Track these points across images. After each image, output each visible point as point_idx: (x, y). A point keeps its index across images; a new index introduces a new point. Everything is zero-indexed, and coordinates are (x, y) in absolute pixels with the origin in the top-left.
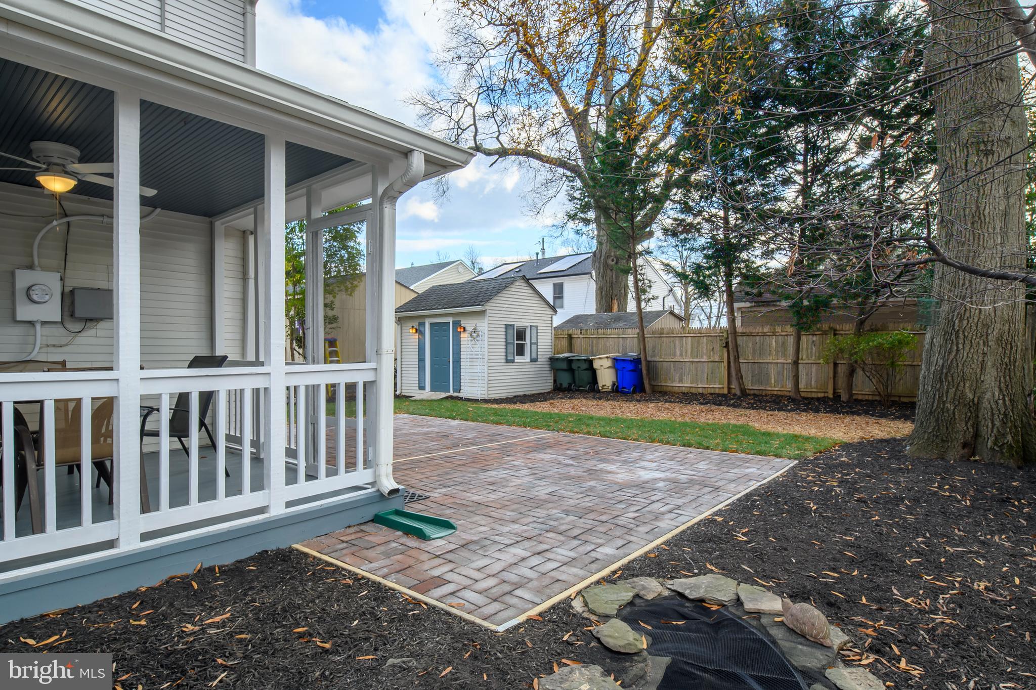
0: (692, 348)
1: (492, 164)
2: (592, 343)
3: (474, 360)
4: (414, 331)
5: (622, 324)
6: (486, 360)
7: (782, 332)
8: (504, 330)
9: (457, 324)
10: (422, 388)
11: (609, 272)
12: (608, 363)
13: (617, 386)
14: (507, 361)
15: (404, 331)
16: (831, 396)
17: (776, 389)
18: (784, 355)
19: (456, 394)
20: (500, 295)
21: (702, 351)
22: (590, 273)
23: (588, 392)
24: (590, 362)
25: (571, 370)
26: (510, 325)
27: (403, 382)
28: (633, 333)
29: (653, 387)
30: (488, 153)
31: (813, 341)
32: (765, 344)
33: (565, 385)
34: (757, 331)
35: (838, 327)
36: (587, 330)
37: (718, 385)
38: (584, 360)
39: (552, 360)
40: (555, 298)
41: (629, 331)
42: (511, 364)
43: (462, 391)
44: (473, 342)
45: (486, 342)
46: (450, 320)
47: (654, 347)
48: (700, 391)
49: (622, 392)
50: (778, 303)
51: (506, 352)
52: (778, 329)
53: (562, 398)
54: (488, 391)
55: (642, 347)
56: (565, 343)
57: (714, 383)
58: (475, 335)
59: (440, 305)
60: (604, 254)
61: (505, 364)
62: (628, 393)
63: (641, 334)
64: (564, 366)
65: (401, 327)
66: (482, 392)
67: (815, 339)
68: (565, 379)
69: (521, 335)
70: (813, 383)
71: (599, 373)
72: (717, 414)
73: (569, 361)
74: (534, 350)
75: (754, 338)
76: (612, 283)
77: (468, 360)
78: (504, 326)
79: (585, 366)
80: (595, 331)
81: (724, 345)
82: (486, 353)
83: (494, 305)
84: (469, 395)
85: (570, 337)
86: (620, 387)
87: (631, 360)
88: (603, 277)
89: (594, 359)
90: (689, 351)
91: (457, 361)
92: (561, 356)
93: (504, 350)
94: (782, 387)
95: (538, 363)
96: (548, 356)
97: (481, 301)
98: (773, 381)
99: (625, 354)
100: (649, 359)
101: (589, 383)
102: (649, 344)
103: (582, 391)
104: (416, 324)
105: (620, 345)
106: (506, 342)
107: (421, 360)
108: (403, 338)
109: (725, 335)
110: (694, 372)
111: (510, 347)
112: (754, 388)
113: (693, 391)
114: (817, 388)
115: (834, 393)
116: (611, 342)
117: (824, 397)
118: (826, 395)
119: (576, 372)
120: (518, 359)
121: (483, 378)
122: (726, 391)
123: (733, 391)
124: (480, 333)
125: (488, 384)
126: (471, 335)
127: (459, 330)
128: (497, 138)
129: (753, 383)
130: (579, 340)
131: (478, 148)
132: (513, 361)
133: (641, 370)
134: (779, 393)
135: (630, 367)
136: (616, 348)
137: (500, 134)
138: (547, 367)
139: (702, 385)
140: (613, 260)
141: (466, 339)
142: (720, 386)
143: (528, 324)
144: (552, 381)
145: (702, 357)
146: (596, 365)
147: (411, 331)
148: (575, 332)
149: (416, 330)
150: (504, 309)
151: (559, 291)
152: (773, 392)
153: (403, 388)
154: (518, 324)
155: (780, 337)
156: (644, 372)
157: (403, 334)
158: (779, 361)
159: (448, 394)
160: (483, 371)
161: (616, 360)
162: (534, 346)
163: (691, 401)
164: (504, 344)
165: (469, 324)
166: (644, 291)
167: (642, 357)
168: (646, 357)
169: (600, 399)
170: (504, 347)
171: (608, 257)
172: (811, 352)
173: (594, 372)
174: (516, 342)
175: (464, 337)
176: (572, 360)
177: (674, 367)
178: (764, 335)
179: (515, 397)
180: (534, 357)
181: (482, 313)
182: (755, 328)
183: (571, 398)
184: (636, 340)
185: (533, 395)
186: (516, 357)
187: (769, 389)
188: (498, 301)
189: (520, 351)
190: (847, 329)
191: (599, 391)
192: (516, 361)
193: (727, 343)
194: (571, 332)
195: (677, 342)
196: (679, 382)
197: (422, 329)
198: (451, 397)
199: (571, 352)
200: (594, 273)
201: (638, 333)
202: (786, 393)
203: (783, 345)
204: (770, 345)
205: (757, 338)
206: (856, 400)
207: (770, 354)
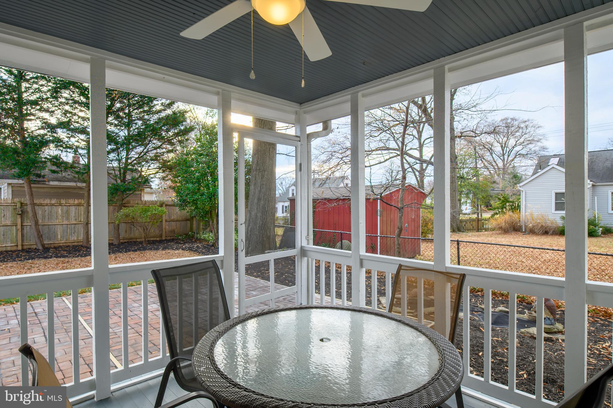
7: (66, 203)
17: (63, 242)
32: (53, 211)
37: (11, 244)
52: (63, 201)
57: (8, 242)
75: (43, 207)
81: (19, 213)
94: (66, 240)
98: (59, 237)
109: (18, 205)
122: (19, 248)
123: (25, 247)
152: (59, 245)
155: (65, 207)
158: (64, 223)
178: (53, 205)
182: (44, 200)
187: (57, 242)
202: (69, 244)
203: (67, 212)
204: (57, 212)
205: (46, 208)
206: (122, 243)
207: (57, 218)
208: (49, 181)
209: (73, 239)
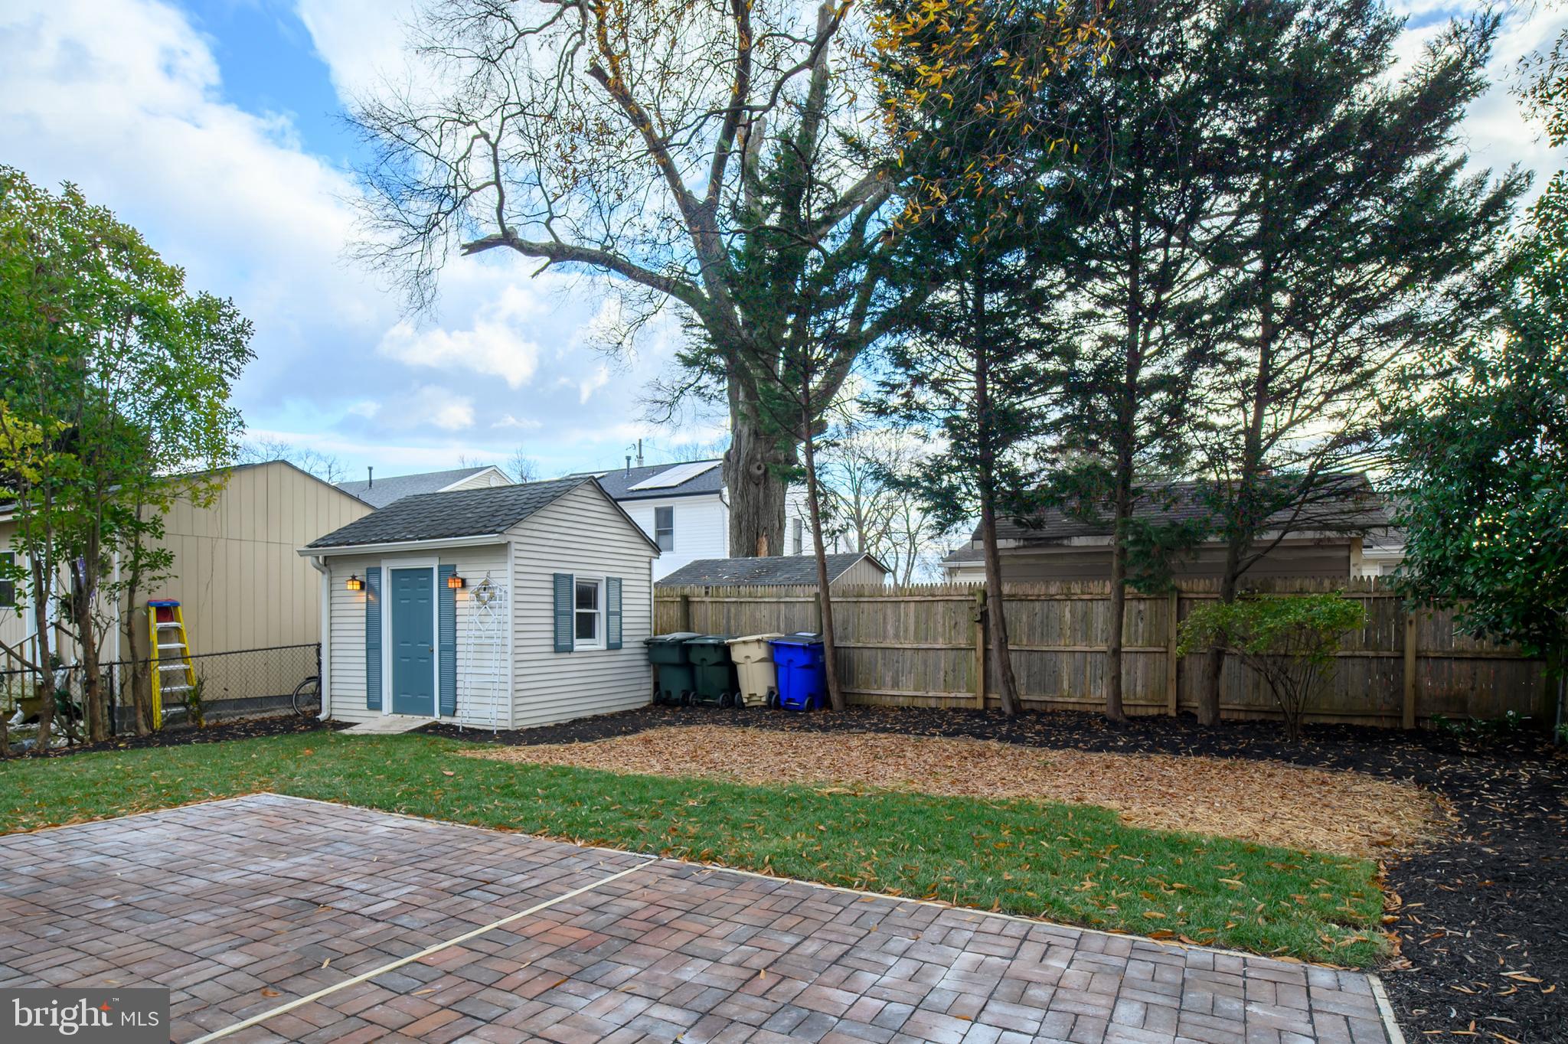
0: (917, 623)
1: (537, 273)
2: (729, 611)
3: (485, 648)
4: (358, 587)
5: (781, 577)
6: (509, 649)
7: (1083, 593)
8: (551, 585)
9: (448, 572)
10: (374, 705)
11: (752, 487)
12: (761, 652)
13: (778, 697)
14: (558, 649)
15: (335, 587)
16: (1173, 714)
17: (1073, 700)
18: (1087, 637)
19: (446, 720)
20: (542, 513)
21: (935, 628)
22: (719, 492)
23: (721, 708)
24: (726, 650)
25: (687, 666)
26: (565, 576)
27: (334, 692)
28: (806, 594)
29: (844, 695)
30: (529, 250)
31: (1140, 612)
32: (1052, 615)
33: (677, 694)
34: (1036, 592)
35: (1184, 586)
36: (718, 588)
37: (966, 693)
38: (714, 646)
39: (652, 647)
40: (659, 533)
41: (798, 590)
42: (566, 655)
43: (458, 713)
44: (483, 611)
45: (509, 611)
46: (433, 563)
47: (845, 622)
48: (933, 704)
49: (787, 708)
50: (1065, 542)
51: (556, 632)
52: (1076, 588)
53: (670, 724)
54: (514, 712)
55: (824, 621)
56: (675, 612)
57: (958, 688)
58: (486, 595)
59: (411, 532)
60: (743, 455)
61: (553, 656)
62: (798, 709)
63: (822, 596)
64: (674, 657)
65: (331, 579)
66: (501, 716)
67: (1142, 607)
68: (676, 684)
69: (587, 596)
70: (1139, 688)
71: (742, 671)
72: (998, 769)
73: (684, 647)
74: (614, 628)
75: (1031, 605)
76: (758, 508)
77: (471, 648)
78: (551, 578)
79: (714, 657)
80: (734, 590)
81: (978, 618)
82: (509, 634)
83: (528, 533)
84: (472, 721)
85: (686, 601)
86: (784, 698)
87: (804, 647)
88: (742, 497)
89: (733, 644)
90: (912, 628)
91: (450, 648)
92: (669, 637)
93: (551, 628)
94: (1083, 696)
95: (622, 651)
96: (643, 639)
97: (499, 525)
98: (1066, 685)
99: (791, 635)
100: (837, 643)
101: (723, 691)
102: (838, 615)
103: (709, 706)
104: (361, 573)
105: (782, 617)
106: (555, 610)
107: (373, 647)
108: (334, 600)
109: (979, 598)
110: (921, 668)
111: (564, 621)
112: (1031, 698)
113: (919, 703)
114: (1146, 699)
115: (1178, 707)
116: (764, 612)
117: (1159, 715)
118: (1163, 711)
119: (698, 670)
120: (580, 645)
121: (502, 686)
122: (979, 704)
123: (993, 704)
124: (497, 592)
125: (514, 698)
126: (478, 596)
127: (451, 585)
128: (547, 224)
129: (1029, 689)
130: (703, 607)
131: (507, 238)
132: (570, 649)
133: (824, 664)
134: (1077, 707)
135: (803, 659)
136: (775, 623)
137: (552, 217)
138: (640, 660)
139: (935, 694)
140: (759, 468)
141: (467, 604)
142: (970, 695)
143: (603, 576)
144: (651, 686)
145: (935, 640)
146: (737, 655)
147: (350, 587)
148: (696, 592)
149: (362, 585)
150: (551, 543)
151: (665, 519)
152: (1065, 707)
153: (334, 705)
154: (582, 573)
155: (1079, 604)
156: (829, 668)
157: (335, 594)
158: (1077, 648)
159: (429, 720)
160: (503, 671)
161: (775, 647)
162: (614, 619)
163: (924, 729)
164: (551, 614)
165: (473, 572)
166: (827, 516)
167: (825, 639)
168: (832, 640)
169: (746, 723)
170: (552, 621)
171: (751, 460)
172: (1136, 631)
173: (732, 668)
174: (576, 610)
175: (464, 599)
176: (690, 646)
177: (884, 659)
178: (1051, 599)
179: (575, 722)
180: (614, 640)
181: (502, 549)
182: (1032, 587)
183: (688, 722)
184: (811, 608)
185: (612, 717)
186: (577, 641)
187: (1060, 699)
188: (535, 526)
189: (586, 628)
190: (1201, 589)
191: (742, 706)
192: (576, 648)
193: (984, 615)
194: (687, 591)
195: (890, 610)
196: (893, 687)
197: (374, 581)
198: (436, 729)
199: (688, 629)
200: (726, 491)
201: (817, 595)
202: (1089, 708)
203: (1086, 618)
204: (1061, 618)
205: (1037, 605)
206: (1223, 722)
207: (1061, 635)
208: (1068, 537)
209: (1098, 694)
